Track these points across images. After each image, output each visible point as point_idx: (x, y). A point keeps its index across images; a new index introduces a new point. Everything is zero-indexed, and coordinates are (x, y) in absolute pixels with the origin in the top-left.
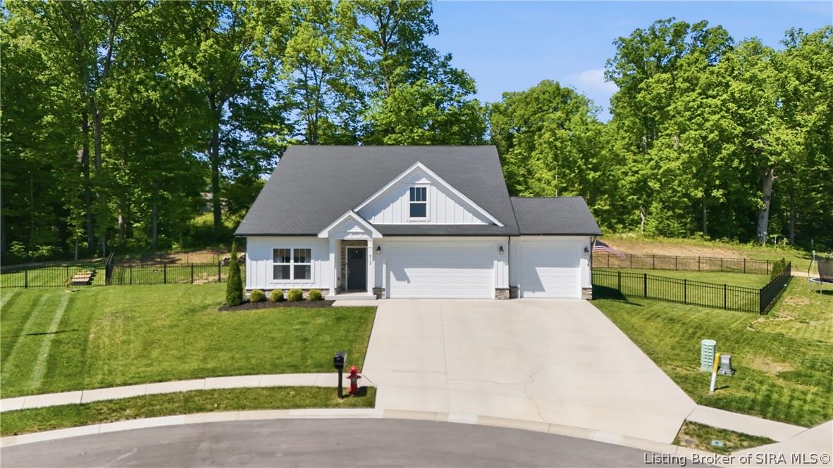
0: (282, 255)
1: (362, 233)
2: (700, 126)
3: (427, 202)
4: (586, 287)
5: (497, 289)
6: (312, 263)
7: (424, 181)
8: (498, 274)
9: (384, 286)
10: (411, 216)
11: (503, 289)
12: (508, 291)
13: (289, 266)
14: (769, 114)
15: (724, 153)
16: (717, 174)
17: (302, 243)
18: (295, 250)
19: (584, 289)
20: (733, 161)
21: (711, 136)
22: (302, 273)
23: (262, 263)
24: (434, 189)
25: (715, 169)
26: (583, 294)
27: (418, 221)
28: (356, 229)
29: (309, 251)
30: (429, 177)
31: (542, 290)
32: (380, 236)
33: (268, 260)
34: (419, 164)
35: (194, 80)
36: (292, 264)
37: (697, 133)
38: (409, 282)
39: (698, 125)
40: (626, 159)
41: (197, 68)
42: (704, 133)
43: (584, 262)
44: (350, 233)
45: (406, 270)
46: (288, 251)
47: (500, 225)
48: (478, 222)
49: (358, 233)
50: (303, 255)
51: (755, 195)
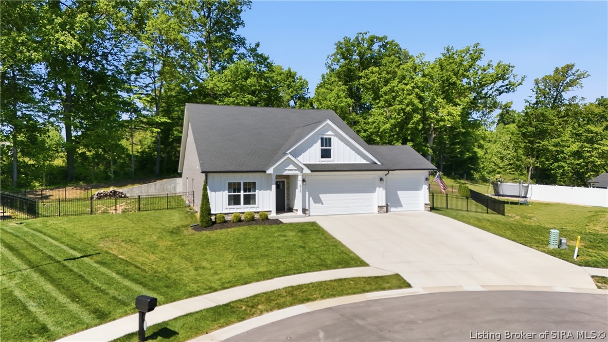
0: (234, 187)
1: (295, 170)
2: (401, 102)
3: (332, 148)
4: (426, 203)
5: (379, 207)
6: (257, 193)
7: (330, 133)
8: (379, 196)
9: (307, 208)
10: (322, 157)
11: (382, 207)
12: (385, 208)
13: (240, 195)
14: (437, 96)
15: (415, 119)
16: (409, 132)
17: (249, 178)
18: (244, 183)
19: (426, 204)
20: (419, 125)
21: (408, 109)
22: (249, 200)
23: (219, 194)
24: (336, 139)
25: (408, 129)
26: (425, 208)
27: (326, 161)
28: (291, 167)
29: (254, 183)
30: (333, 130)
31: (401, 206)
32: (309, 172)
33: (224, 191)
34: (328, 122)
35: (76, 45)
36: (242, 193)
37: (400, 106)
38: (322, 204)
39: (399, 101)
40: (359, 122)
41: (75, 36)
42: (404, 107)
43: (425, 187)
44: (287, 170)
45: (321, 196)
46: (239, 184)
47: (379, 163)
48: (364, 162)
49: (292, 170)
50: (250, 187)
51: (425, 146)
